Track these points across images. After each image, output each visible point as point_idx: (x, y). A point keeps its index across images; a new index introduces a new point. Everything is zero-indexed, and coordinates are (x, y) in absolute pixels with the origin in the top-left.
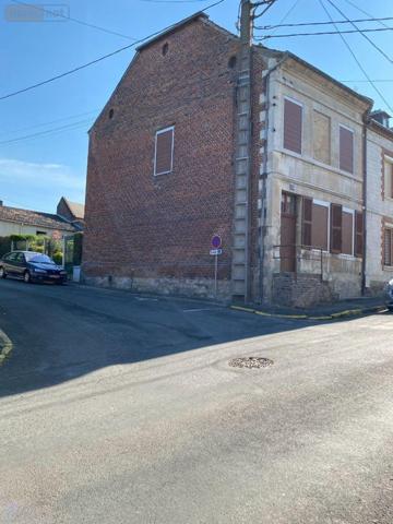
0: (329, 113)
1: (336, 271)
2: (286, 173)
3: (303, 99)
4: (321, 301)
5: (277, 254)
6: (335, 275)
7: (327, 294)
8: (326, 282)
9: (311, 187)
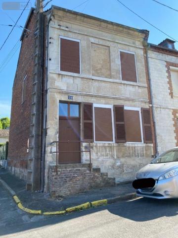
0: (108, 44)
1: (123, 157)
2: (64, 88)
3: (80, 37)
4: (91, 187)
5: (54, 149)
6: (123, 160)
7: (99, 180)
8: (98, 170)
9: (92, 96)
